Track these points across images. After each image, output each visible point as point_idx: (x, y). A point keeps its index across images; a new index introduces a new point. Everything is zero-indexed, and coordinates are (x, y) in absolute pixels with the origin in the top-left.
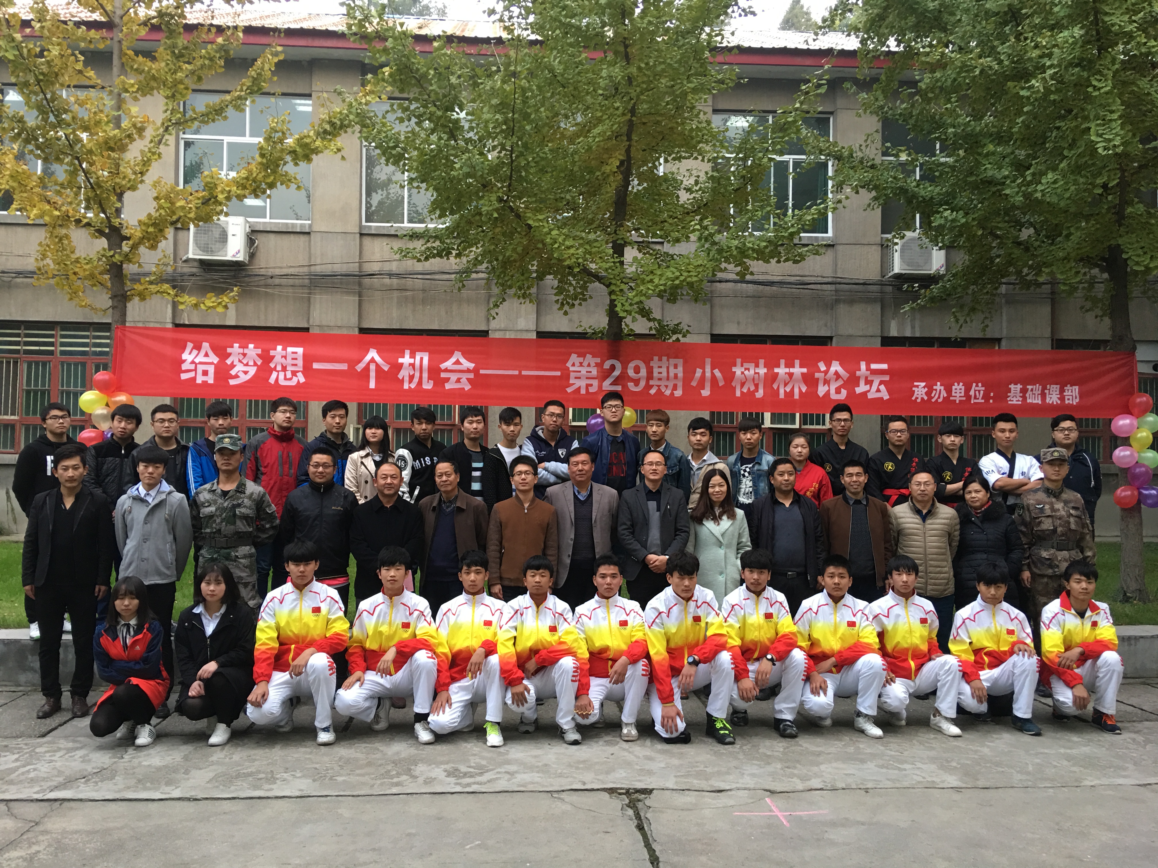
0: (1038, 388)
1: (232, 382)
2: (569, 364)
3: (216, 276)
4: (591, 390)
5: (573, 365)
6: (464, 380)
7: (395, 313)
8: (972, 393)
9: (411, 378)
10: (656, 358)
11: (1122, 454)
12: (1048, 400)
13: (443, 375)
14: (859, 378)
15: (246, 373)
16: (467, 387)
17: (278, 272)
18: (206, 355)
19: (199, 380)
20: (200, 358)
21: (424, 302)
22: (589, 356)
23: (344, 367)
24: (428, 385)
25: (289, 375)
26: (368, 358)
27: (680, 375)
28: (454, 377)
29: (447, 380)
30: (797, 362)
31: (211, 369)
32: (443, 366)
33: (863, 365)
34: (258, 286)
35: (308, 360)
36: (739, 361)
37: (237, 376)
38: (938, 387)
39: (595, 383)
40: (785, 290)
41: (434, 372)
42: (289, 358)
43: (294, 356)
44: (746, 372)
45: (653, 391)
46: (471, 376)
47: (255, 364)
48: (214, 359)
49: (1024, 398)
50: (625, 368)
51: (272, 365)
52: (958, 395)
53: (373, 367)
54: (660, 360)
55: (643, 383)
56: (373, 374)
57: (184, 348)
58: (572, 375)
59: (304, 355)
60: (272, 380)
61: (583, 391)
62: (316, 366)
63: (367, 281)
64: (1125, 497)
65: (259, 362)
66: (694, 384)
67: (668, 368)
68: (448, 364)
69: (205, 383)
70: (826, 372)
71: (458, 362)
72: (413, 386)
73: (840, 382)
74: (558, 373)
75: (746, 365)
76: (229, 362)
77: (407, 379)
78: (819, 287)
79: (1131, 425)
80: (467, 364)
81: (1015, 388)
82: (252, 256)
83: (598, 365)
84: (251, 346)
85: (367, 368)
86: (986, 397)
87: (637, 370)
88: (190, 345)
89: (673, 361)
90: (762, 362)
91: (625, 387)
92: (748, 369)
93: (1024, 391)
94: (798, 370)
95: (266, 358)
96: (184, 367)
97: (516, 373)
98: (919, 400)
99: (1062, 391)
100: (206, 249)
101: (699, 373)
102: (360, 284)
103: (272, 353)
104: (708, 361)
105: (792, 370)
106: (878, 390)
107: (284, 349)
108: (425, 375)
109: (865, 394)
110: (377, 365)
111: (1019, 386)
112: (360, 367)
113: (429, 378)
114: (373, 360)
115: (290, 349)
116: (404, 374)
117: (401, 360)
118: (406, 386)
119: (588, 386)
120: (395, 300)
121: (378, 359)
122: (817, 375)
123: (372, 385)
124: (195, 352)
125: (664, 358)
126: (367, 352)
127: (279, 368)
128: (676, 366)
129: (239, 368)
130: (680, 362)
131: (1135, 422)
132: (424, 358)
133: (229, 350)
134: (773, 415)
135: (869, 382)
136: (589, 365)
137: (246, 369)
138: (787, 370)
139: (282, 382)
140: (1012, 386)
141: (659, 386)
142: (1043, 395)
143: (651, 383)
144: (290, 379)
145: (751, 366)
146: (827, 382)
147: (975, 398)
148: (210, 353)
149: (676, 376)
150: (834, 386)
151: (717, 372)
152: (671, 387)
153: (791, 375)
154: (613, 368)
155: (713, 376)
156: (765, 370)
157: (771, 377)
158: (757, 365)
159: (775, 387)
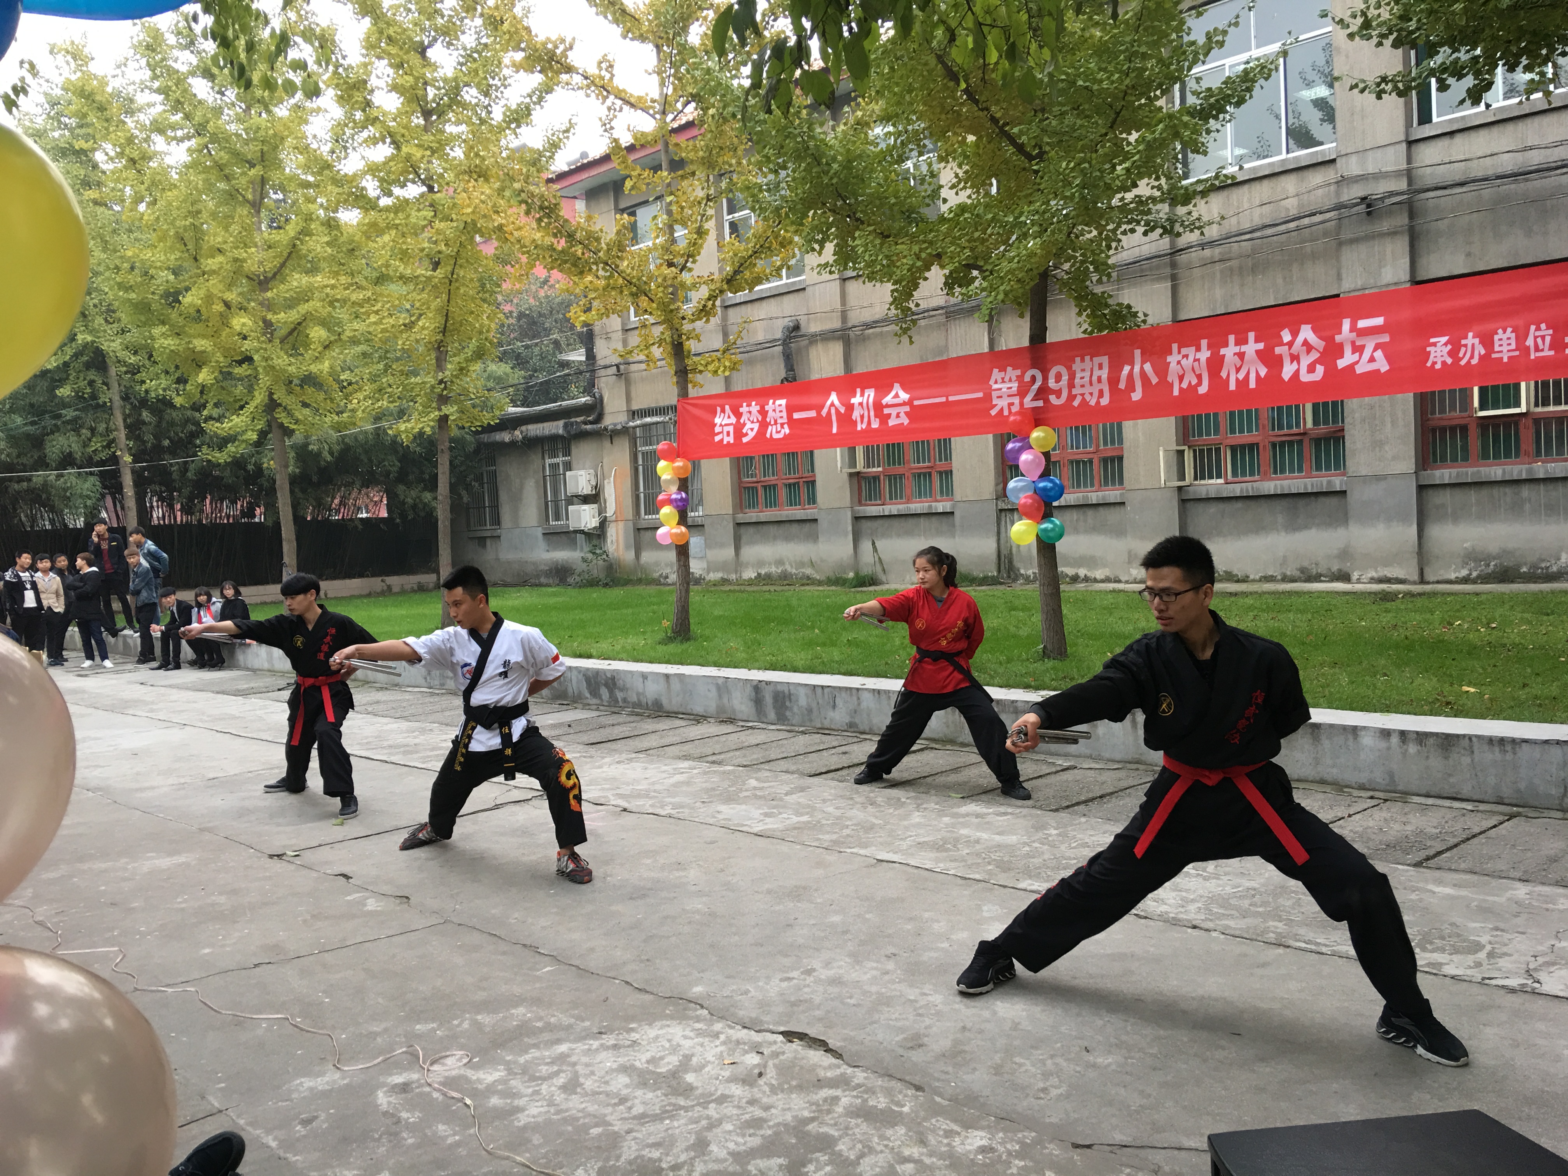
2: (991, 382)
4: (1014, 409)
5: (995, 383)
6: (902, 415)
8: (1530, 342)
9: (862, 417)
10: (1078, 359)
13: (886, 411)
14: (1341, 344)
15: (752, 430)
16: (906, 421)
18: (729, 417)
19: (726, 441)
20: (725, 421)
22: (1009, 369)
23: (812, 414)
24: (875, 425)
25: (779, 428)
26: (829, 403)
27: (1105, 377)
28: (895, 412)
29: (889, 416)
31: (732, 430)
32: (886, 401)
35: (790, 409)
36: (1175, 347)
37: (747, 434)
38: (1471, 340)
39: (1016, 400)
41: (879, 409)
42: (778, 411)
43: (781, 408)
44: (1184, 362)
45: (1076, 403)
46: (908, 408)
47: (757, 420)
48: (733, 420)
50: (1045, 379)
51: (768, 420)
52: (1505, 348)
53: (833, 411)
54: (1083, 360)
55: (1065, 394)
56: (834, 418)
57: (715, 414)
58: (995, 394)
59: (787, 406)
60: (770, 434)
61: (1006, 413)
62: (796, 416)
65: (759, 418)
66: (1122, 385)
67: (1091, 370)
68: (888, 399)
69: (729, 443)
70: (1290, 344)
71: (896, 396)
72: (864, 426)
73: (1315, 355)
74: (980, 395)
75: (1184, 351)
76: (741, 421)
77: (858, 420)
80: (904, 396)
83: (1020, 378)
84: (754, 406)
85: (829, 412)
86: (1556, 344)
87: (1058, 378)
88: (719, 410)
89: (1097, 360)
90: (1204, 343)
91: (1047, 401)
92: (1186, 356)
94: (1252, 347)
95: (763, 413)
96: (717, 429)
97: (943, 399)
98: (1438, 366)
101: (1126, 370)
103: (767, 408)
104: (1137, 354)
105: (1244, 348)
106: (1372, 359)
107: (774, 403)
108: (872, 413)
109: (1351, 367)
110: (837, 408)
112: (824, 412)
113: (876, 416)
114: (832, 404)
115: (778, 402)
116: (856, 415)
117: (853, 401)
118: (859, 427)
119: (1010, 405)
121: (837, 402)
122: (1278, 350)
123: (835, 430)
124: (722, 415)
125: (1087, 358)
126: (829, 398)
127: (772, 422)
128: (1100, 367)
129: (749, 425)
130: (1105, 360)
132: (870, 394)
133: (741, 410)
135: (1358, 349)
136: (1010, 380)
137: (752, 426)
138: (1237, 349)
139: (775, 436)
141: (1082, 395)
143: (1074, 392)
144: (781, 432)
145: (1190, 351)
146: (1295, 358)
147: (1537, 349)
148: (731, 415)
149: (1099, 380)
150: (1305, 361)
151: (1148, 367)
152: (1096, 394)
153: (1241, 355)
154: (1033, 379)
155: (1143, 373)
156: (1208, 354)
157: (1215, 364)
158: (1198, 349)
159: (1224, 374)
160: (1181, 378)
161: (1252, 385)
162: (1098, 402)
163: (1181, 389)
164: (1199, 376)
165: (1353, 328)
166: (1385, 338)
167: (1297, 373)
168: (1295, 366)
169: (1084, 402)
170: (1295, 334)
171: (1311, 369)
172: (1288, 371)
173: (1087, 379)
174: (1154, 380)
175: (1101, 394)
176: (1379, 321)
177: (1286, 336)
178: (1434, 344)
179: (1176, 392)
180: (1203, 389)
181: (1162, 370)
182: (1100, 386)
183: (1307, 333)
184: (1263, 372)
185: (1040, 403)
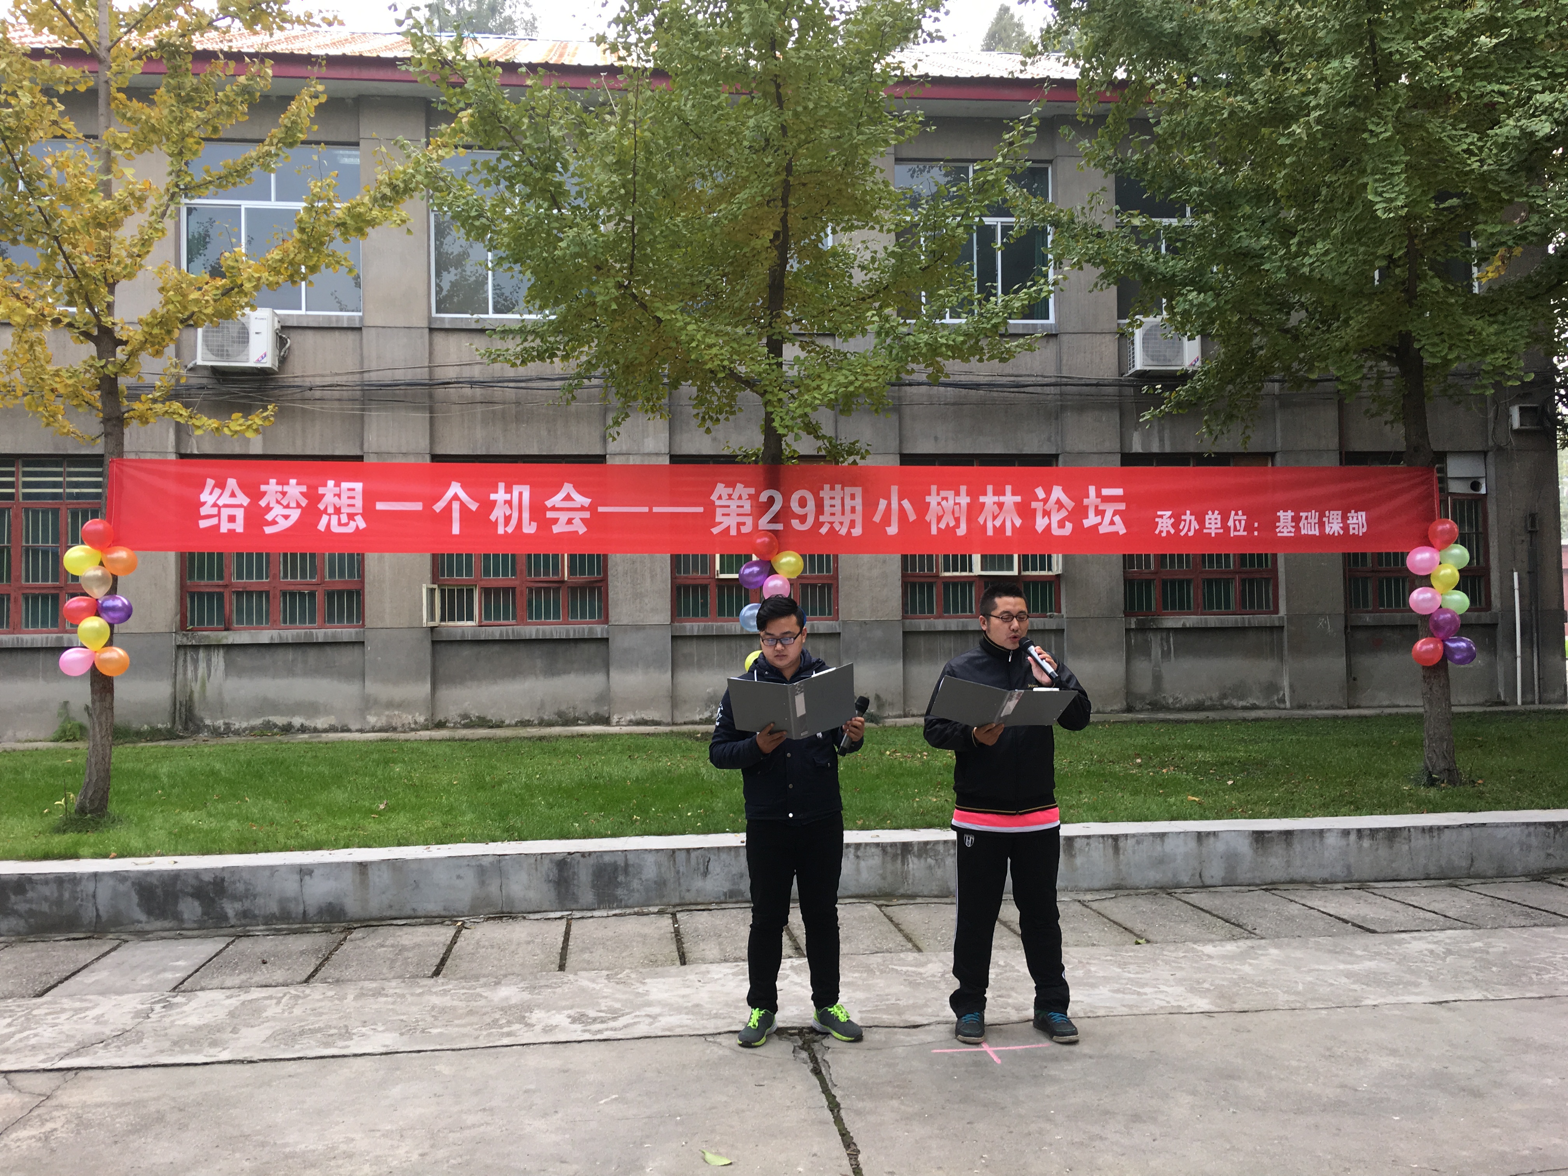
0: (1314, 516)
1: (268, 530)
2: (714, 497)
3: (234, 388)
4: (745, 530)
5: (720, 498)
6: (577, 521)
7: (479, 433)
8: (1230, 523)
9: (508, 519)
10: (827, 487)
11: (1421, 597)
12: (1327, 530)
13: (550, 515)
14: (1087, 507)
15: (286, 517)
16: (582, 530)
17: (318, 381)
18: (233, 495)
19: (224, 529)
20: (225, 499)
21: (518, 418)
22: (739, 486)
23: (417, 506)
24: (529, 528)
25: (344, 519)
26: (450, 494)
27: (859, 508)
28: (563, 517)
29: (555, 521)
30: (1008, 488)
31: (240, 514)
32: (549, 503)
33: (1092, 490)
34: (293, 401)
35: (369, 498)
36: (934, 488)
37: (274, 522)
38: (1188, 516)
39: (749, 521)
40: (995, 394)
41: (538, 511)
42: (344, 496)
43: (351, 494)
44: (944, 503)
45: (824, 530)
46: (587, 515)
47: (299, 505)
48: (245, 501)
49: (1297, 528)
50: (787, 501)
51: (321, 506)
52: (1213, 526)
53: (456, 506)
54: (832, 488)
55: (810, 520)
56: (456, 516)
57: (202, 487)
58: (719, 511)
59: (365, 492)
60: (322, 526)
61: (733, 532)
62: (380, 506)
63: (440, 392)
64: (1427, 651)
65: (304, 502)
66: (877, 518)
67: (843, 499)
68: (557, 500)
69: (232, 532)
70: (1045, 501)
71: (568, 498)
72: (510, 530)
73: (1064, 513)
74: (701, 510)
75: (943, 493)
76: (263, 503)
77: (501, 521)
78: (1039, 389)
79: (1432, 559)
80: (581, 500)
81: (1287, 517)
82: (283, 360)
83: (753, 498)
84: (293, 482)
85: (448, 508)
86: (1248, 528)
87: (803, 503)
88: (210, 482)
89: (848, 490)
90: (963, 489)
91: (788, 525)
92: (946, 499)
93: (1296, 519)
94: (1010, 499)
95: (313, 497)
96: (204, 511)
97: (646, 509)
98: (1164, 534)
99: (1345, 518)
100: (220, 352)
101: (883, 503)
102: (431, 396)
103: (321, 490)
104: (894, 490)
105: (1002, 499)
106: (1112, 523)
107: (337, 485)
108: (526, 515)
109: (1095, 527)
110: (463, 505)
111: (1290, 514)
112: (439, 507)
113: (532, 519)
114: (456, 497)
115: (345, 485)
116: (497, 514)
117: (493, 497)
118: (501, 531)
119: (739, 525)
120: (479, 416)
121: (462, 495)
122: (1034, 505)
123: (456, 530)
124: (217, 491)
125: (838, 487)
126: (449, 486)
127: (331, 510)
128: (853, 497)
129: (277, 511)
130: (858, 491)
131: (1437, 556)
132: (523, 492)
133: (263, 488)
134: (983, 557)
135: (1100, 513)
136: (740, 498)
137: (286, 512)
138: (996, 499)
139: (335, 529)
140: (1281, 514)
141: (832, 523)
142: (1321, 524)
143: (822, 519)
144: (346, 524)
145: (950, 494)
146: (1047, 513)
147: (1235, 529)
148: (238, 492)
149: (853, 510)
150: (1056, 518)
151: (906, 503)
152: (847, 524)
153: (1001, 505)
154: (771, 500)
155: (902, 509)
156: (968, 500)
157: (975, 509)
158: (957, 494)
159: (981, 520)
160: (939, 519)
161: (1009, 532)
162: (849, 532)
163: (939, 529)
164: (957, 520)
165: (1098, 494)
166: (1122, 506)
167: (1049, 527)
168: (1046, 521)
169: (832, 530)
170: (1048, 493)
171: (1061, 524)
172: (1041, 523)
173: (839, 507)
174: (912, 517)
175: (852, 524)
176: (1119, 492)
177: (1040, 493)
178: (1161, 517)
179: (934, 531)
180: (962, 531)
181: (922, 508)
182: (853, 517)
183: (1057, 493)
184: (1018, 522)
185: (779, 527)
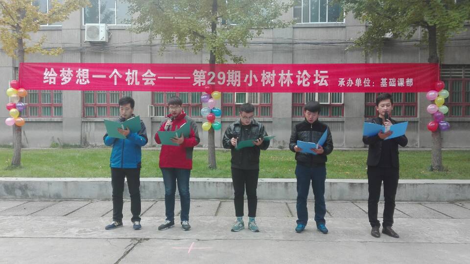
0: (394, 80)
1: (62, 84)
2: (194, 74)
3: (95, 47)
4: (203, 84)
6: (152, 81)
9: (131, 81)
10: (229, 71)
11: (431, 107)
12: (399, 85)
13: (143, 79)
14: (315, 77)
15: (67, 80)
16: (153, 84)
17: (120, 45)
20: (51, 75)
22: (201, 70)
23: (104, 76)
24: (137, 83)
25: (83, 81)
26: (114, 73)
27: (239, 78)
28: (148, 80)
29: (145, 81)
30: (289, 71)
31: (54, 79)
33: (317, 71)
34: (112, 51)
35: (91, 74)
36: (264, 71)
37: (64, 81)
38: (350, 80)
39: (204, 81)
41: (140, 78)
43: (85, 73)
45: (228, 85)
46: (155, 79)
47: (71, 76)
48: (56, 75)
49: (388, 84)
50: (217, 75)
51: (77, 76)
52: (358, 83)
55: (224, 81)
56: (116, 79)
58: (195, 78)
59: (89, 72)
60: (77, 83)
61: (200, 85)
62: (94, 76)
63: (153, 48)
64: (432, 126)
66: (245, 81)
68: (145, 75)
69: (52, 84)
70: (301, 75)
71: (149, 74)
72: (132, 84)
73: (307, 79)
74: (189, 78)
76: (61, 76)
78: (339, 44)
80: (153, 75)
82: (109, 39)
83: (206, 74)
84: (69, 69)
85: (113, 77)
86: (371, 84)
87: (221, 76)
88: (46, 69)
89: (236, 72)
90: (274, 71)
91: (217, 83)
92: (268, 74)
93: (388, 81)
94: (289, 74)
95: (75, 74)
96: (45, 78)
97: (172, 78)
98: (341, 86)
99: (405, 81)
100: (92, 37)
101: (247, 76)
103: (77, 72)
104: (251, 71)
106: (324, 82)
107: (81, 70)
108: (136, 79)
109: (318, 84)
110: (117, 76)
111: (386, 79)
112: (110, 77)
115: (84, 70)
116: (128, 79)
117: (126, 73)
118: (129, 84)
121: (117, 73)
122: (297, 76)
123: (116, 83)
124: (49, 72)
125: (233, 71)
126: (113, 70)
127: (80, 78)
128: (238, 74)
129: (65, 78)
131: (437, 94)
132: (136, 72)
133: (61, 71)
135: (319, 79)
136: (202, 74)
138: (284, 74)
139: (81, 83)
140: (382, 79)
141: (231, 82)
142: (397, 83)
143: (227, 81)
146: (301, 79)
147: (366, 84)
148: (54, 72)
150: (304, 80)
151: (255, 76)
152: (236, 83)
153: (286, 76)
154: (211, 75)
155: (253, 79)
156: (275, 75)
157: (277, 78)
158: (272, 73)
159: (279, 81)
160: (266, 81)
161: (288, 85)
163: (265, 84)
164: (271, 81)
165: (319, 73)
166: (327, 77)
168: (301, 82)
169: (231, 85)
170: (302, 72)
171: (306, 83)
173: (233, 77)
174: (257, 80)
176: (326, 72)
177: (299, 72)
178: (340, 80)
180: (273, 85)
181: (260, 78)
182: (237, 80)
183: (305, 72)
184: (292, 82)
185: (214, 83)
